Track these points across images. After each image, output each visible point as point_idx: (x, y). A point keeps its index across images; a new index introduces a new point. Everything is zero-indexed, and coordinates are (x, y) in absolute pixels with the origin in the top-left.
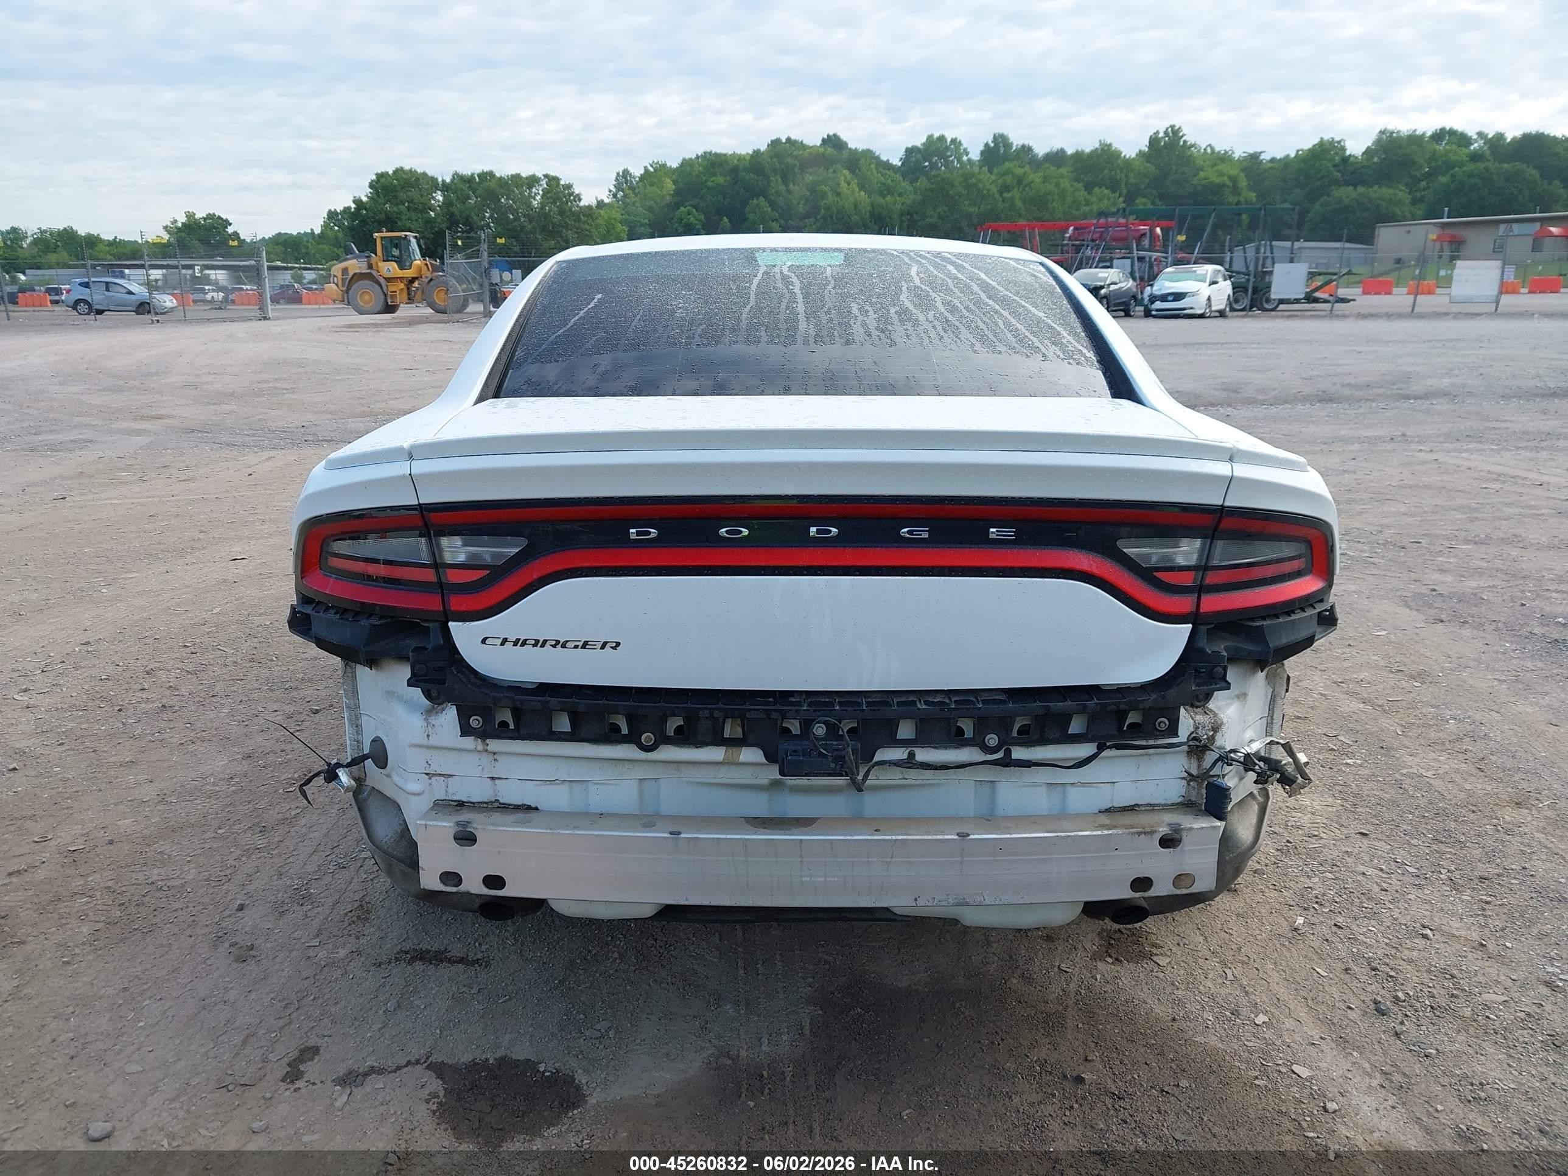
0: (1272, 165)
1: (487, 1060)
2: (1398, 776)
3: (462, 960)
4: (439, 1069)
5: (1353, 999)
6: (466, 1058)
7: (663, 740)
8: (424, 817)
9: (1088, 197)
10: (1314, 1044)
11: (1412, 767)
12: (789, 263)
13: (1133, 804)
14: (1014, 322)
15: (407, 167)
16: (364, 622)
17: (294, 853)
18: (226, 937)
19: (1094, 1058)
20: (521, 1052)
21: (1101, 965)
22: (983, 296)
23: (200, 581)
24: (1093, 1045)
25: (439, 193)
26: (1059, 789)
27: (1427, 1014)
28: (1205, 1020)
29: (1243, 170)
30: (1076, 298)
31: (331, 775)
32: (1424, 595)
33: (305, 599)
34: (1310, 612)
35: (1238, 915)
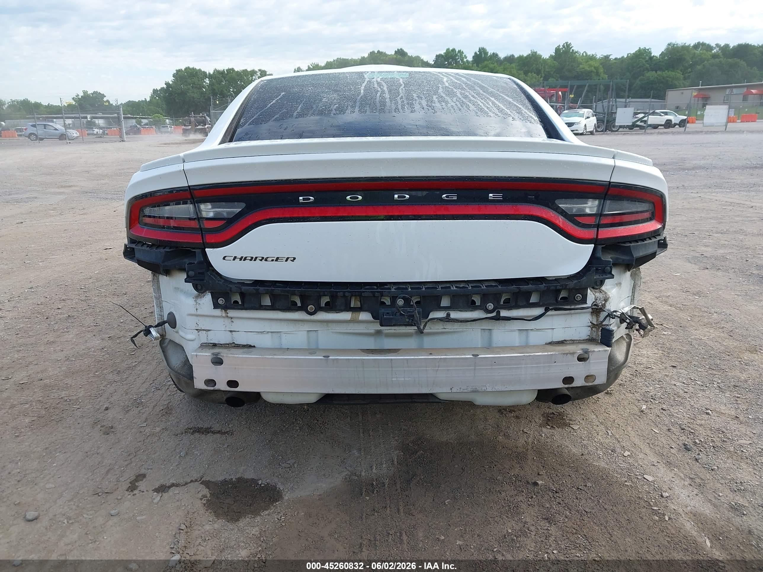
0: (615, 61)
1: (232, 479)
2: (689, 339)
3: (219, 432)
4: (207, 484)
5: (673, 443)
6: (221, 478)
7: (319, 309)
8: (196, 351)
9: (526, 78)
10: (654, 465)
11: (696, 335)
12: (381, 77)
13: (563, 340)
14: (497, 102)
15: (191, 67)
16: (162, 250)
17: (135, 383)
18: (99, 422)
19: (543, 473)
20: (249, 475)
21: (544, 430)
22: (481, 92)
23: (89, 259)
24: (542, 467)
25: (208, 79)
26: (525, 332)
27: (711, 450)
28: (598, 455)
29: (601, 64)
30: (528, 93)
31: (147, 332)
32: (698, 257)
33: (132, 241)
34: (654, 240)
35: (612, 405)
